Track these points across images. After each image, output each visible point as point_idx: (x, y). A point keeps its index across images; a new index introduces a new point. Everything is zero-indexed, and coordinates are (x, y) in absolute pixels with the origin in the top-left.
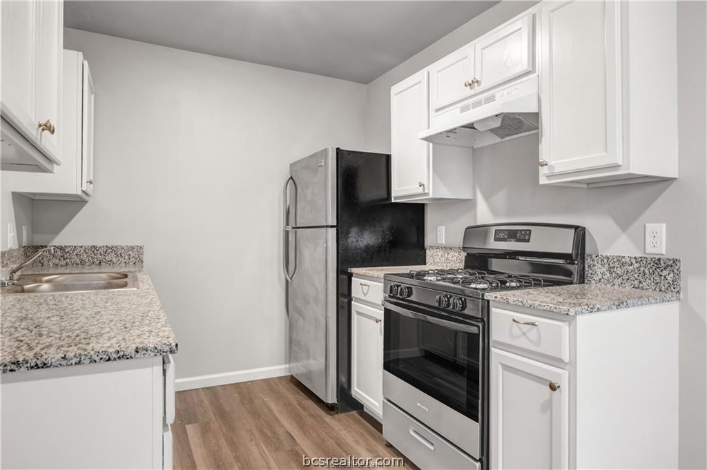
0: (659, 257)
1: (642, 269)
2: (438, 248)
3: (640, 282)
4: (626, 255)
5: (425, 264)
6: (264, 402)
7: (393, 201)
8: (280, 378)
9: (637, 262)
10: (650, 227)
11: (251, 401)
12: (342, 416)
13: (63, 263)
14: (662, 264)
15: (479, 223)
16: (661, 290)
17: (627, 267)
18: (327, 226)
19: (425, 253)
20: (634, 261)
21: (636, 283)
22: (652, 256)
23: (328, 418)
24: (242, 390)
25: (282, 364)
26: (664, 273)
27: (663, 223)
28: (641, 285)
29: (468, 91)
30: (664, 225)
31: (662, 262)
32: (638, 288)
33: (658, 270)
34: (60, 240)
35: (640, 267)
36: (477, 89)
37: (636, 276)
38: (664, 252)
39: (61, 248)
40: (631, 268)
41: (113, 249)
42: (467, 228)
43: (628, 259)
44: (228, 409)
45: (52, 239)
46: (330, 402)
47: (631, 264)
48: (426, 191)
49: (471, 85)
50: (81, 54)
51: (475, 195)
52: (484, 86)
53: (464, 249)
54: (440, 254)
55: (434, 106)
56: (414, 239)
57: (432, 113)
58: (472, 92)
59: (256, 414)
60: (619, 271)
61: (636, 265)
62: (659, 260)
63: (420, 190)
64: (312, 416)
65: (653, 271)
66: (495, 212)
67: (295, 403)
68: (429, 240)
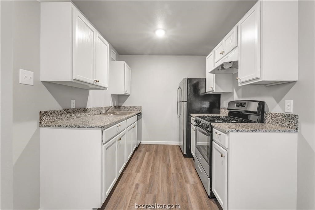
0: (289, 114)
1: (283, 118)
2: (223, 109)
3: (282, 124)
4: (277, 112)
5: (220, 114)
6: (169, 151)
7: (207, 93)
8: (177, 145)
9: (281, 116)
10: (287, 101)
11: (166, 150)
12: (188, 159)
13: (124, 110)
14: (290, 117)
15: (234, 100)
16: (289, 128)
17: (278, 117)
18: (184, 101)
19: (220, 110)
20: (280, 115)
21: (281, 124)
22: (287, 113)
23: (183, 158)
24: (165, 147)
25: (177, 141)
26: (291, 120)
27: (291, 100)
28: (282, 125)
29: (222, 56)
30: (292, 101)
31: (290, 116)
32: (281, 126)
33: (289, 119)
34: (124, 105)
35: (282, 117)
36: (224, 54)
37: (281, 121)
38: (292, 112)
39: (124, 107)
40: (279, 118)
41: (135, 107)
42: (229, 102)
43: (278, 114)
44: (158, 151)
45: (122, 105)
46: (184, 154)
47: (279, 116)
48: (213, 90)
49: (222, 53)
50: (124, 61)
51: (233, 91)
52: (225, 53)
53: (228, 109)
54: (224, 111)
55: (215, 61)
56: (217, 106)
57: (215, 63)
58: (223, 56)
59: (164, 153)
60: (275, 119)
61: (281, 117)
62: (289, 115)
63: (211, 90)
64: (179, 157)
65: (287, 120)
66: (239, 96)
67: (177, 152)
68: (221, 106)
